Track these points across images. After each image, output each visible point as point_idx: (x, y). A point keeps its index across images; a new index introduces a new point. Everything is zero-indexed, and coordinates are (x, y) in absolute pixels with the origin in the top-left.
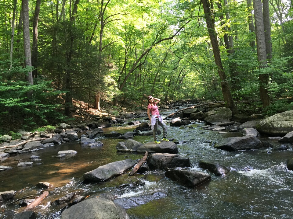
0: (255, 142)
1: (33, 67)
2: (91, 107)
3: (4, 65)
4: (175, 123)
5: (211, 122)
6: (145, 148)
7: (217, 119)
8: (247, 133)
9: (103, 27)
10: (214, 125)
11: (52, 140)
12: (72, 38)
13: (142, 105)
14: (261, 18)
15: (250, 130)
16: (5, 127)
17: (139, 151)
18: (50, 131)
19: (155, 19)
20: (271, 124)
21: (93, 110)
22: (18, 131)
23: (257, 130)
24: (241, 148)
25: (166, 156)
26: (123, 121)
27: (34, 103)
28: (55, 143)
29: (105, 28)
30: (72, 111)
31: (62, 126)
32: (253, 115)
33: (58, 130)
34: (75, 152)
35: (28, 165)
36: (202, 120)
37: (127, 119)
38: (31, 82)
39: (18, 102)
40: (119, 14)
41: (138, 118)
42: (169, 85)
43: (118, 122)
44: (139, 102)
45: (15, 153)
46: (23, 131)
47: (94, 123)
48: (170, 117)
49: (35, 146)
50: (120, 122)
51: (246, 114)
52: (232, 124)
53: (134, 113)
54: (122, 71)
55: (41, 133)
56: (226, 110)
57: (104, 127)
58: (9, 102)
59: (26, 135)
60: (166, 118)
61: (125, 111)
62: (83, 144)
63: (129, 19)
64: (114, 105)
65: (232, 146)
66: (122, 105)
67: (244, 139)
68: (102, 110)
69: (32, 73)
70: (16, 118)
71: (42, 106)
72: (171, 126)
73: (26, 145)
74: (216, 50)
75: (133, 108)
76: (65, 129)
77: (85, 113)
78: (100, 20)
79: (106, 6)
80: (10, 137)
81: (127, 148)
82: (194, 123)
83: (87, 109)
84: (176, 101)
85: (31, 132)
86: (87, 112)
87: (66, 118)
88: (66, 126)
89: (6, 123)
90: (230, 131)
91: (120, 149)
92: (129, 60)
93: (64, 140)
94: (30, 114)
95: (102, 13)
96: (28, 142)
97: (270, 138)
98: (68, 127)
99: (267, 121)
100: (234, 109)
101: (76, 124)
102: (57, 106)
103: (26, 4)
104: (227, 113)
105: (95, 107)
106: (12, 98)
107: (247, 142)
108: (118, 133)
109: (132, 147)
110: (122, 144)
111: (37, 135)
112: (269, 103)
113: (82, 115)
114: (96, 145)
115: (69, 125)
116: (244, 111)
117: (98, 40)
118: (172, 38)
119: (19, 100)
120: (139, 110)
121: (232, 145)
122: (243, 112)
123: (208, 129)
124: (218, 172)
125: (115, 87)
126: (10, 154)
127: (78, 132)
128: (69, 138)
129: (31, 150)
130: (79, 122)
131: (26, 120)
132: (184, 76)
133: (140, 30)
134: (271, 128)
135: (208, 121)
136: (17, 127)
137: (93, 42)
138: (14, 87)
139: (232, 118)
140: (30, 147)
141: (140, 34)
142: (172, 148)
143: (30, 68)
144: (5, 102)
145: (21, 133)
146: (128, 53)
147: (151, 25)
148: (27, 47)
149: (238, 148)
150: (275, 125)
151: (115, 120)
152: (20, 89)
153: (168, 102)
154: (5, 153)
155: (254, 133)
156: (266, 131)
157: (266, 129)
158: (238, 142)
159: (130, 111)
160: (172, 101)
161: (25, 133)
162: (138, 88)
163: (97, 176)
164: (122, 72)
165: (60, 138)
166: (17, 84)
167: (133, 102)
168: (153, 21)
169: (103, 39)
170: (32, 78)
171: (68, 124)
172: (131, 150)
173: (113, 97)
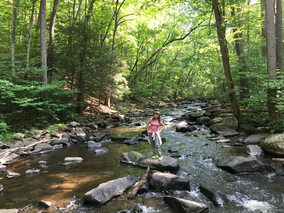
0: (257, 166)
1: (48, 67)
2: (102, 104)
3: (21, 65)
4: (181, 128)
5: (216, 130)
6: (147, 163)
7: (223, 128)
8: (251, 151)
9: (116, 26)
10: (219, 134)
11: (61, 141)
12: (86, 39)
13: (151, 102)
14: (273, 30)
15: (254, 148)
16: (19, 124)
17: (141, 165)
18: (60, 130)
19: (167, 19)
20: (276, 144)
21: (104, 106)
22: (31, 129)
23: (262, 148)
24: (242, 170)
25: (166, 178)
26: (131, 121)
27: (46, 103)
28: (64, 145)
29: (119, 27)
30: (82, 108)
31: (72, 124)
32: (259, 128)
33: (69, 129)
34: (80, 159)
35: (35, 173)
36: (208, 126)
37: (135, 118)
38: (45, 81)
39: (31, 102)
40: (133, 14)
41: (146, 117)
42: (179, 82)
43: (127, 121)
44: (148, 98)
45: (26, 155)
46: (36, 129)
47: (102, 122)
48: (176, 119)
49: (44, 148)
50: (128, 121)
51: (252, 124)
52: (237, 135)
53: (142, 111)
54: (134, 67)
55: (52, 132)
56: (232, 120)
57: (112, 126)
58: (24, 102)
59: (38, 133)
60: (173, 120)
61: (134, 107)
62: (90, 148)
63: (142, 19)
64: (124, 101)
65: (234, 168)
66: (132, 101)
67: (246, 162)
68: (112, 107)
69: (46, 73)
70: (31, 115)
71: (54, 106)
72: (176, 131)
73: (36, 146)
74: (226, 59)
75: (143, 105)
76: (75, 127)
77: (95, 110)
78: (114, 20)
79: (121, 6)
80: (23, 135)
81: (130, 160)
82: (199, 130)
83: (97, 106)
84: (185, 99)
85: (42, 131)
86: (97, 109)
87: (77, 116)
88: (76, 124)
89: (20, 120)
90: (234, 145)
91: (123, 160)
92: (141, 58)
93: (73, 142)
94: (43, 113)
95: (116, 13)
96: (38, 143)
97: (273, 159)
98: (78, 126)
99: (272, 140)
100: (240, 119)
101: (86, 122)
102: (68, 105)
103: (44, 6)
104: (233, 122)
105: (106, 104)
106: (26, 98)
107: (249, 165)
108: (124, 138)
109: (135, 160)
110: (126, 155)
111: (48, 134)
112: (276, 117)
113: (93, 112)
114: (102, 151)
115: (79, 124)
116: (251, 121)
117: (112, 37)
118: (183, 39)
119: (32, 100)
120: (148, 108)
121: (234, 166)
122: (249, 122)
123: (212, 140)
124: (216, 202)
125: (125, 85)
126: (21, 155)
127: (87, 132)
128: (78, 140)
129: (41, 152)
130: (89, 121)
131: (39, 119)
132: (193, 74)
133: (153, 29)
134: (275, 148)
135: (213, 129)
136: (30, 124)
137: (107, 40)
138: (29, 87)
139: (238, 128)
140: (40, 150)
141: (152, 33)
142: (174, 165)
143: (45, 68)
144: (20, 101)
145: (34, 131)
146: (140, 51)
147: (163, 25)
148: (43, 48)
149: (240, 171)
150: (280, 146)
151: (124, 119)
152: (35, 89)
153: (176, 98)
154: (16, 155)
155: (258, 152)
156: (270, 150)
157: (271, 148)
158: (240, 164)
159: (138, 108)
160: (180, 98)
161: (37, 131)
162: (148, 86)
163: (96, 198)
164: (133, 69)
165: (69, 138)
166: (32, 84)
167: (142, 99)
168: (166, 20)
169: (116, 37)
170: (47, 77)
171: (78, 122)
172: (134, 163)
173: (123, 95)
